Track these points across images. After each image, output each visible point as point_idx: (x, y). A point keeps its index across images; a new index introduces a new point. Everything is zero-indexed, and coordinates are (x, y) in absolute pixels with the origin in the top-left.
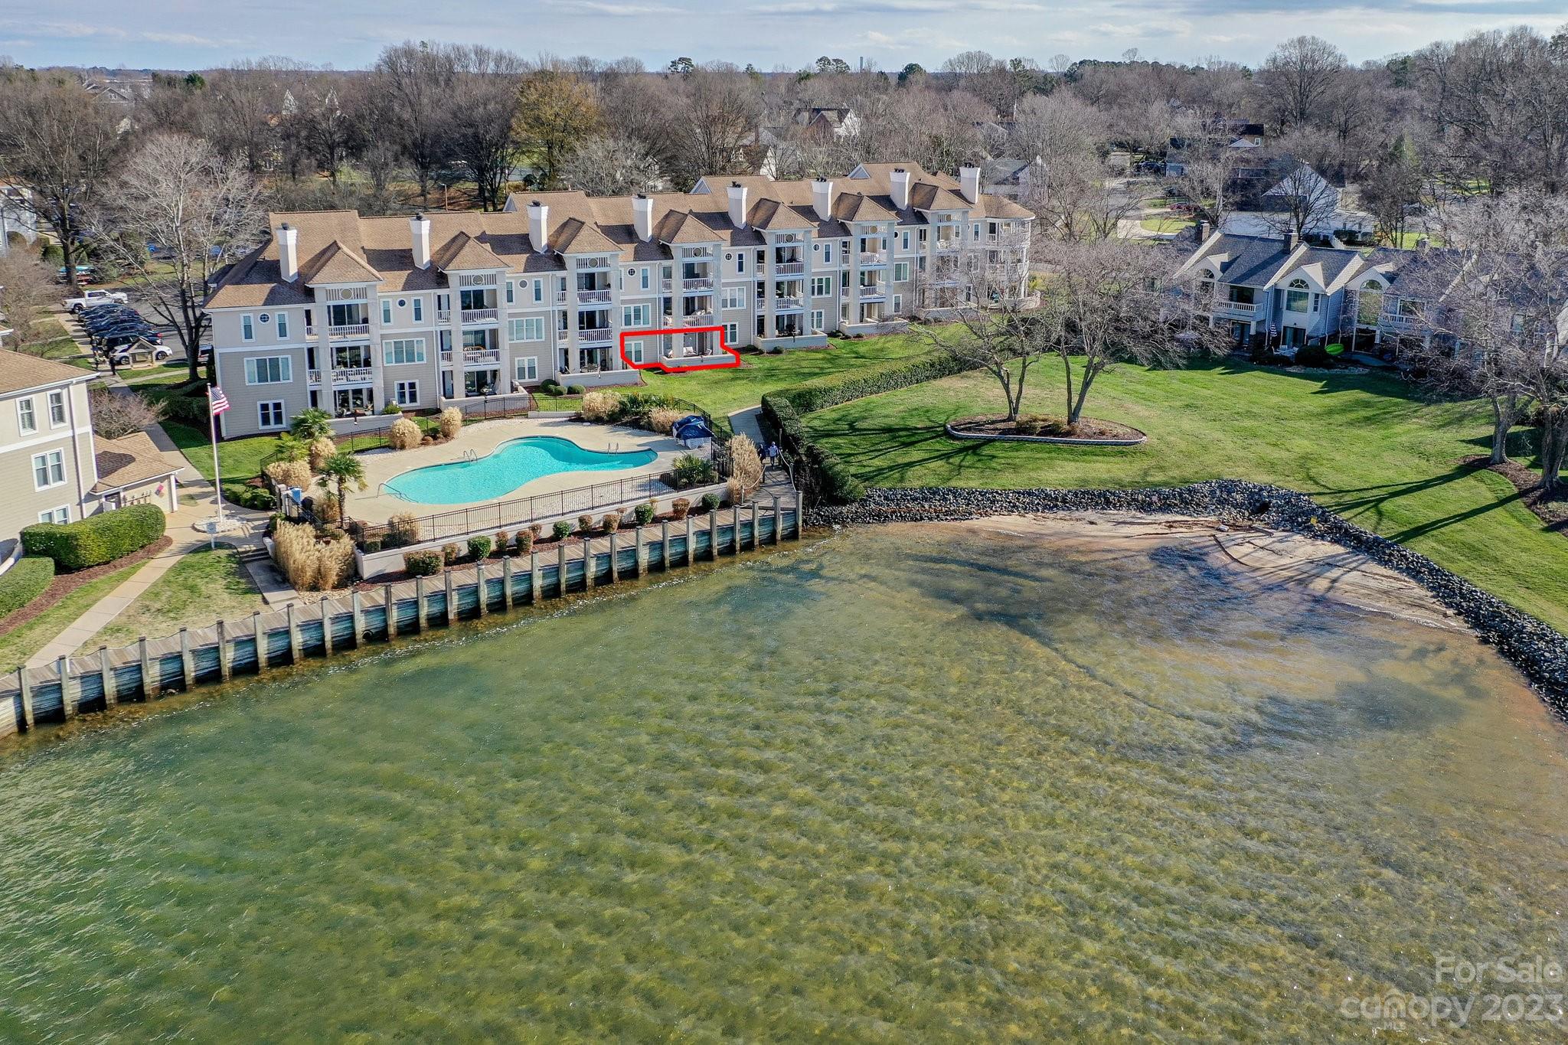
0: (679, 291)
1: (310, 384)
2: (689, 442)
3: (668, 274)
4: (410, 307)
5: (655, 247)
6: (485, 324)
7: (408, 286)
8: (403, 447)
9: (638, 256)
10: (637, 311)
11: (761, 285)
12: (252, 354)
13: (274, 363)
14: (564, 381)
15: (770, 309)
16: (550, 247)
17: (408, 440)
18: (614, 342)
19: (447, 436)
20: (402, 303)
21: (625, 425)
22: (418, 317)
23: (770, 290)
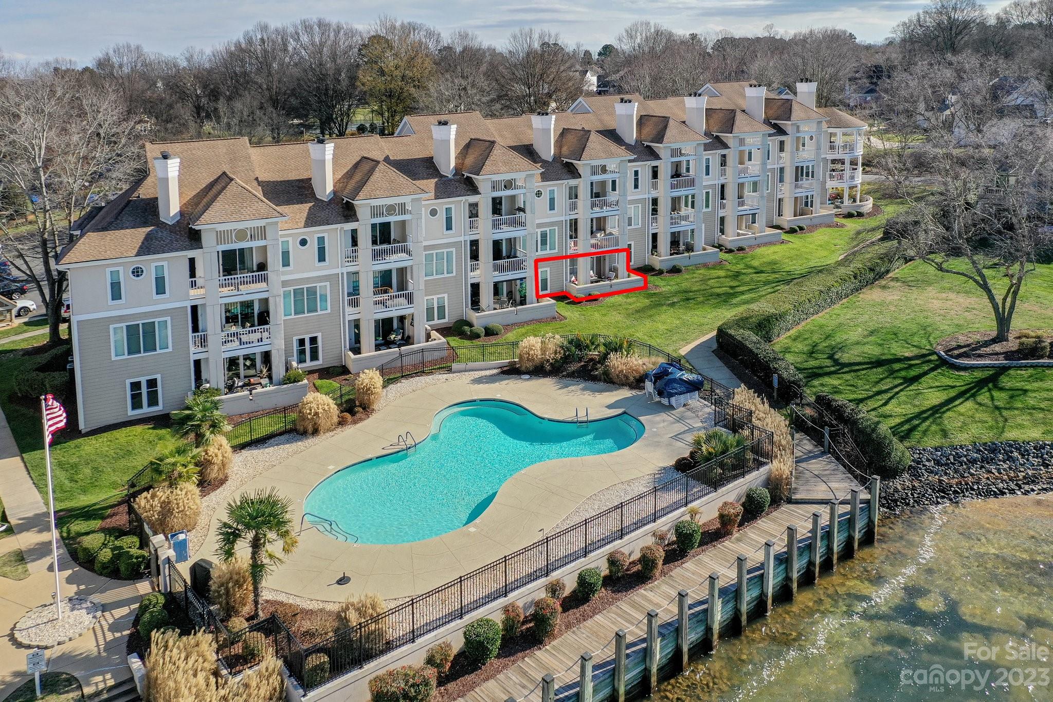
0: (585, 213)
1: (194, 353)
2: (673, 400)
3: (573, 194)
4: (313, 246)
5: (558, 165)
6: (394, 261)
7: (311, 221)
8: (316, 432)
9: (545, 177)
10: (544, 236)
11: (655, 202)
12: (121, 319)
13: (150, 329)
14: (478, 320)
15: (664, 228)
16: (458, 171)
17: (323, 423)
18: (529, 273)
19: (366, 408)
20: (303, 242)
21: (572, 375)
22: (322, 258)
23: (664, 207)
